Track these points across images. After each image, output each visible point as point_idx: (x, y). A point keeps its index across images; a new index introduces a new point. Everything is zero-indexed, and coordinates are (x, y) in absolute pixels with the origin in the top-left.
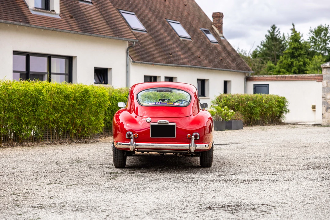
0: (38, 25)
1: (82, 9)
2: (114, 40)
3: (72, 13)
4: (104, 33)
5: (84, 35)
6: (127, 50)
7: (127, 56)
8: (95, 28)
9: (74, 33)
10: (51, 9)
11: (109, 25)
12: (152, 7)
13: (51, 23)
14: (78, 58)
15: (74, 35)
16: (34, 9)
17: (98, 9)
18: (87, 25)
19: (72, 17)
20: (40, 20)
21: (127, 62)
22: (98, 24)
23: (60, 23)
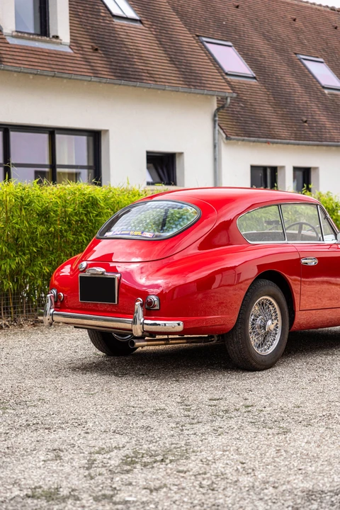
0: (22, 66)
1: (119, 34)
2: (186, 95)
3: (96, 42)
4: (163, 80)
5: (121, 86)
6: (215, 116)
7: (214, 127)
8: (146, 71)
9: (100, 82)
10: (52, 33)
11: (175, 64)
12: (268, 32)
13: (51, 62)
14: (111, 134)
15: (101, 85)
16: (14, 34)
17: (154, 33)
18: (128, 66)
19: (97, 50)
20: (27, 55)
21: (214, 139)
22: (153, 63)
23: (71, 61)
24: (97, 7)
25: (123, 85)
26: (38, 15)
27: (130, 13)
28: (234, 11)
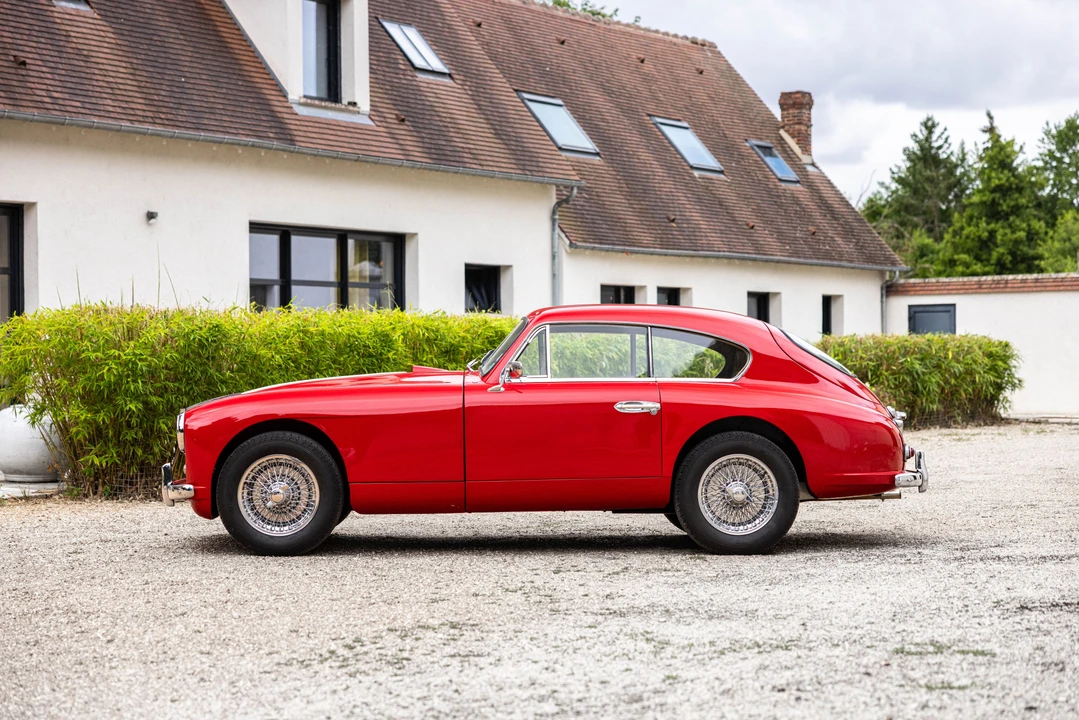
0: (318, 146)
1: (426, 96)
2: (519, 183)
3: (400, 108)
4: (491, 163)
5: (439, 173)
6: (554, 213)
7: (553, 230)
8: (467, 150)
9: (413, 168)
10: (346, 98)
11: (502, 139)
12: (608, 81)
13: (351, 140)
14: (420, 238)
15: (412, 172)
16: (303, 100)
17: (470, 93)
18: (444, 143)
19: (403, 120)
20: (321, 131)
21: (553, 247)
22: (473, 137)
23: (374, 138)
24: (393, 56)
25: (443, 171)
26: (324, 70)
27: (436, 64)
28: (558, 49)
